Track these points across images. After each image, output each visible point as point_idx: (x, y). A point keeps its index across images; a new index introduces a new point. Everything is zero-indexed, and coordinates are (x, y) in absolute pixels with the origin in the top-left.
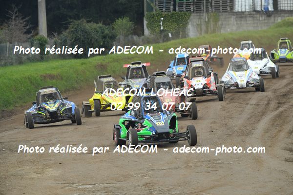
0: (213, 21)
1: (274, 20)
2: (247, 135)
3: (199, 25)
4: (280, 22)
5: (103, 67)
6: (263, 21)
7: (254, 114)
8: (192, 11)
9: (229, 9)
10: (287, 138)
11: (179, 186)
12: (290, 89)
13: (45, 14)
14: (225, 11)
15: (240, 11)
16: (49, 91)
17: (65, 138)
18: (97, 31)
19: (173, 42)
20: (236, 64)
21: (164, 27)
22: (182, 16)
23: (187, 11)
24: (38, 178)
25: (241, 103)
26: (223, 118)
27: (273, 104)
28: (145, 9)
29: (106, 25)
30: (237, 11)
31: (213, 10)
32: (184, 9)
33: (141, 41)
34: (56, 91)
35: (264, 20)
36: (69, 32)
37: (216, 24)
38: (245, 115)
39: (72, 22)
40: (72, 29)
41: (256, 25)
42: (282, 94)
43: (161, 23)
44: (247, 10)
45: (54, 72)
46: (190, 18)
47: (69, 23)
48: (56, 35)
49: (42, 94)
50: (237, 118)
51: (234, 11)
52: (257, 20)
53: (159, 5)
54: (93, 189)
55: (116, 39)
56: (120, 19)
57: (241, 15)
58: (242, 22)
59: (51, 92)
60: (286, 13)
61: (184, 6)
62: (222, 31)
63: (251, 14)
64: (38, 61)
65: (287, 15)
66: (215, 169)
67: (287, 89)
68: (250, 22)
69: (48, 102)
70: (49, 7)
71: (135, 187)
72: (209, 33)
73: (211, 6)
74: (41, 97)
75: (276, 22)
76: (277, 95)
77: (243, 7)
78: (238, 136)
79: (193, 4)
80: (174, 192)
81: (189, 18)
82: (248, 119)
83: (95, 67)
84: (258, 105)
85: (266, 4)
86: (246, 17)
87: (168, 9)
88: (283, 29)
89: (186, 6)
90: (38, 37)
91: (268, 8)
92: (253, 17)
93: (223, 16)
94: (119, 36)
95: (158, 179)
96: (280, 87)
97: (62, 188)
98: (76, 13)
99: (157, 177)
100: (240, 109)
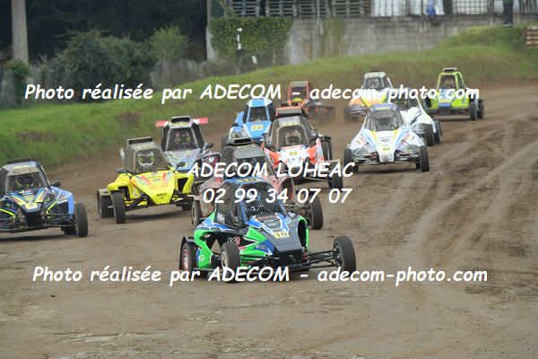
0: (333, 34)
1: (446, 33)
2: (396, 244)
3: (308, 42)
4: (455, 37)
5: (130, 119)
6: (426, 35)
7: (408, 205)
8: (295, 15)
9: (362, 12)
10: (470, 249)
11: (272, 337)
12: (475, 158)
13: (24, 20)
14: (355, 15)
15: (383, 15)
16: (25, 169)
17: (61, 249)
18: (120, 53)
19: (259, 71)
20: (378, 117)
21: (243, 45)
22: (276, 24)
23: (285, 15)
24: (12, 324)
25: (384, 185)
26: (352, 213)
27: (443, 188)
28: (209, 11)
29: (137, 41)
30: (377, 15)
31: (334, 13)
32: (281, 11)
33: (201, 70)
34: (37, 170)
35: (428, 32)
36: (69, 54)
37: (339, 40)
38: (392, 208)
39: (73, 35)
40: (75, 49)
41: (412, 41)
42: (459, 169)
43: (238, 38)
44: (396, 14)
45: (41, 128)
46: (292, 29)
47: (69, 38)
48: (44, 58)
49: (9, 174)
50: (378, 212)
51: (372, 15)
52: (415, 32)
53: (234, 5)
54: (114, 344)
55: (155, 68)
56: (161, 29)
57: (385, 23)
58: (388, 37)
59: (27, 172)
60: (467, 20)
61: (281, 6)
62: (350, 53)
63: (403, 22)
64: (12, 107)
65: (469, 23)
66: (337, 307)
67: (469, 159)
68: (401, 36)
69: (23, 192)
70: (31, 7)
71: (190, 340)
72: (326, 55)
73: (330, 7)
74: (7, 180)
75: (448, 35)
76: (450, 169)
77: (389, 8)
78: (379, 247)
79: (296, 3)
80: (262, 350)
81: (289, 29)
82: (398, 214)
83: (117, 118)
84: (415, 189)
85: (430, 4)
86: (393, 27)
87: (250, 12)
88: (462, 49)
89: (285, 7)
90: (11, 62)
91: (434, 11)
92: (407, 27)
93: (351, 25)
94: (160, 62)
95: (232, 324)
96: (457, 156)
97: (56, 342)
98: (82, 18)
99: (230, 321)
100: (383, 196)
